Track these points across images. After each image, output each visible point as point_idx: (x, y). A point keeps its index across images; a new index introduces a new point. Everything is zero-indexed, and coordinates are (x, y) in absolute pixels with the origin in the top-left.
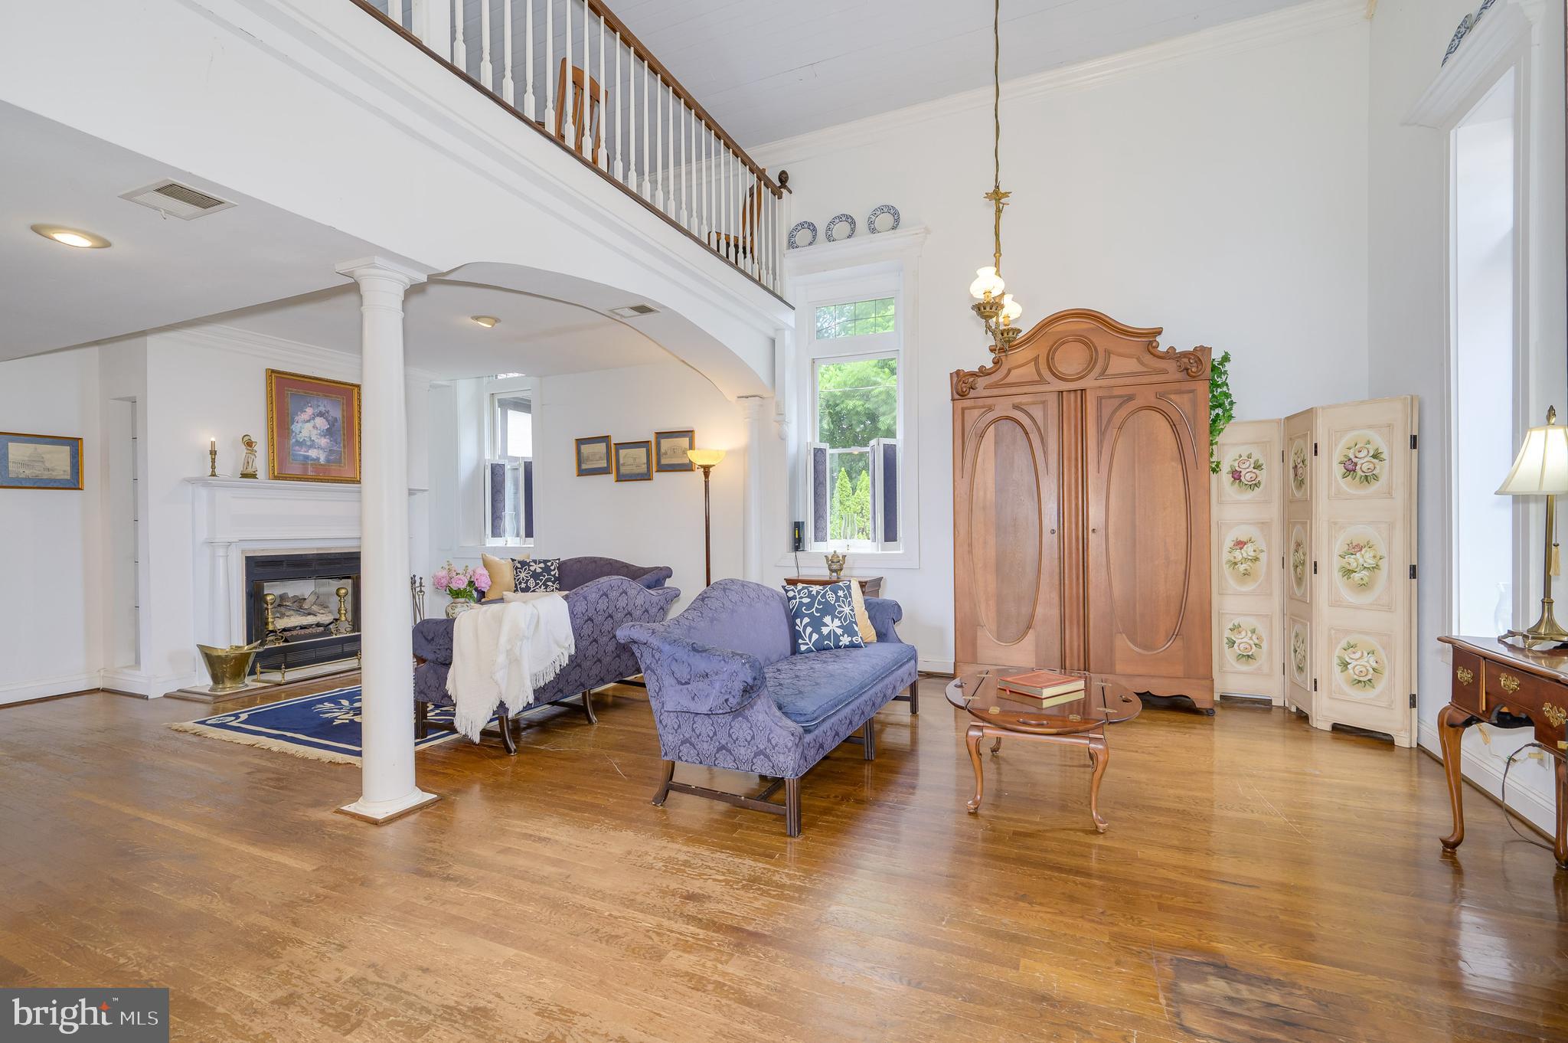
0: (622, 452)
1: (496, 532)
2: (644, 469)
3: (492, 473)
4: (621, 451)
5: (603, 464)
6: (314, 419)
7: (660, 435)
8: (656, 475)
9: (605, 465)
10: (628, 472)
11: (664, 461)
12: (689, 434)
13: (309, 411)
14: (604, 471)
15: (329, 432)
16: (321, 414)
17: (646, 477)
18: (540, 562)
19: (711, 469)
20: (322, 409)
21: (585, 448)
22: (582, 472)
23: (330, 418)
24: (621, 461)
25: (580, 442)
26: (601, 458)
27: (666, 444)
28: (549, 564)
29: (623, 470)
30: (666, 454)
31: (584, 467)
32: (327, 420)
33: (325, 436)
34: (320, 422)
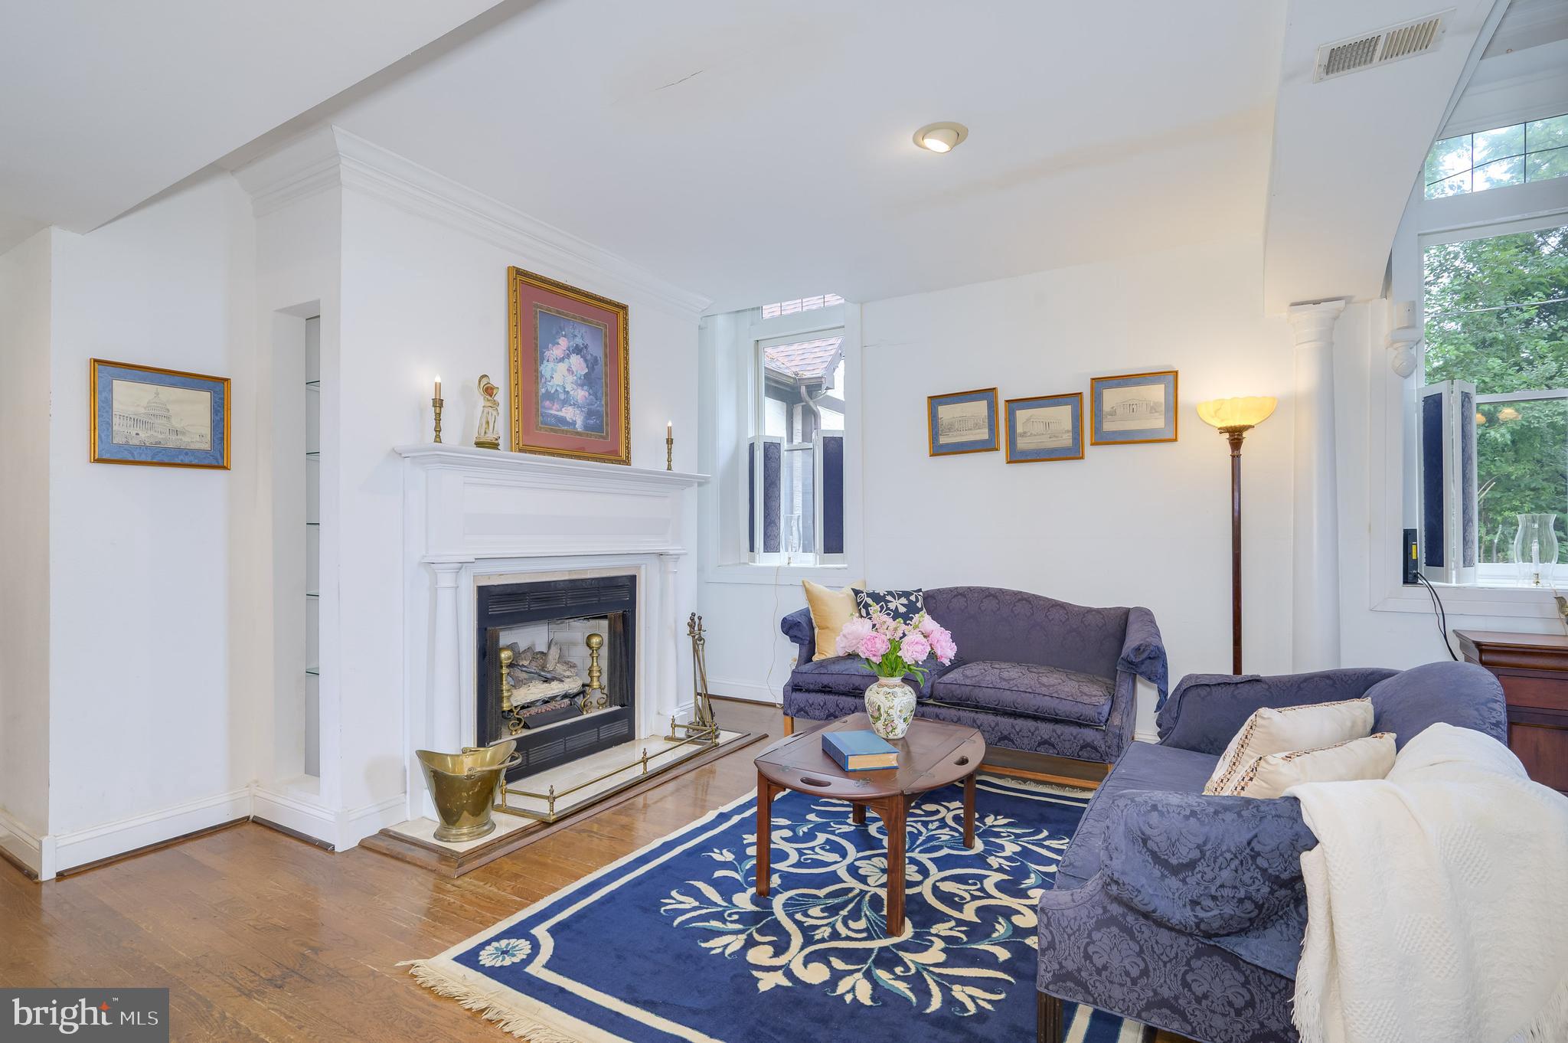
0: (1022, 415)
1: (771, 545)
2: (1066, 440)
3: (766, 456)
4: (1018, 413)
5: (983, 434)
6: (568, 356)
7: (1100, 384)
8: (1089, 451)
9: (986, 437)
10: (1032, 447)
11: (1108, 426)
12: (1170, 378)
13: (563, 342)
14: (987, 446)
15: (588, 381)
16: (578, 350)
17: (1074, 453)
18: (900, 596)
19: (1245, 434)
20: (579, 341)
21: (945, 412)
22: (938, 450)
23: (589, 357)
24: (1019, 429)
25: (935, 401)
26: (977, 426)
27: (1111, 398)
28: (913, 598)
29: (1022, 444)
30: (1113, 413)
31: (943, 440)
32: (586, 361)
33: (582, 386)
34: (576, 361)
